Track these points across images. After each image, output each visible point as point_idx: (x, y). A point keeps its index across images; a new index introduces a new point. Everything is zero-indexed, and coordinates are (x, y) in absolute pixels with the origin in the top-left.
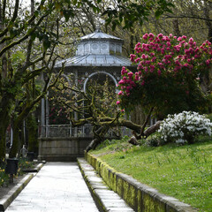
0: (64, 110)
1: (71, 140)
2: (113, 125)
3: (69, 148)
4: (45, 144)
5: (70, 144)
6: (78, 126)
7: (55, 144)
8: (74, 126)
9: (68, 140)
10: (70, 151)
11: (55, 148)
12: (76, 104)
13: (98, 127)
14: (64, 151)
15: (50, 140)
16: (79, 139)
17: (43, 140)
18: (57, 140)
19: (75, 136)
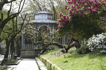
0: (30, 38)
1: (33, 50)
2: (50, 44)
3: (32, 53)
4: (23, 52)
5: (32, 52)
6: (36, 44)
7: (27, 52)
8: (34, 45)
9: (32, 50)
10: (32, 55)
11: (27, 53)
12: (35, 35)
13: (44, 45)
14: (30, 54)
15: (25, 50)
16: (36, 50)
17: (22, 50)
18: (28, 50)
19: (35, 49)
